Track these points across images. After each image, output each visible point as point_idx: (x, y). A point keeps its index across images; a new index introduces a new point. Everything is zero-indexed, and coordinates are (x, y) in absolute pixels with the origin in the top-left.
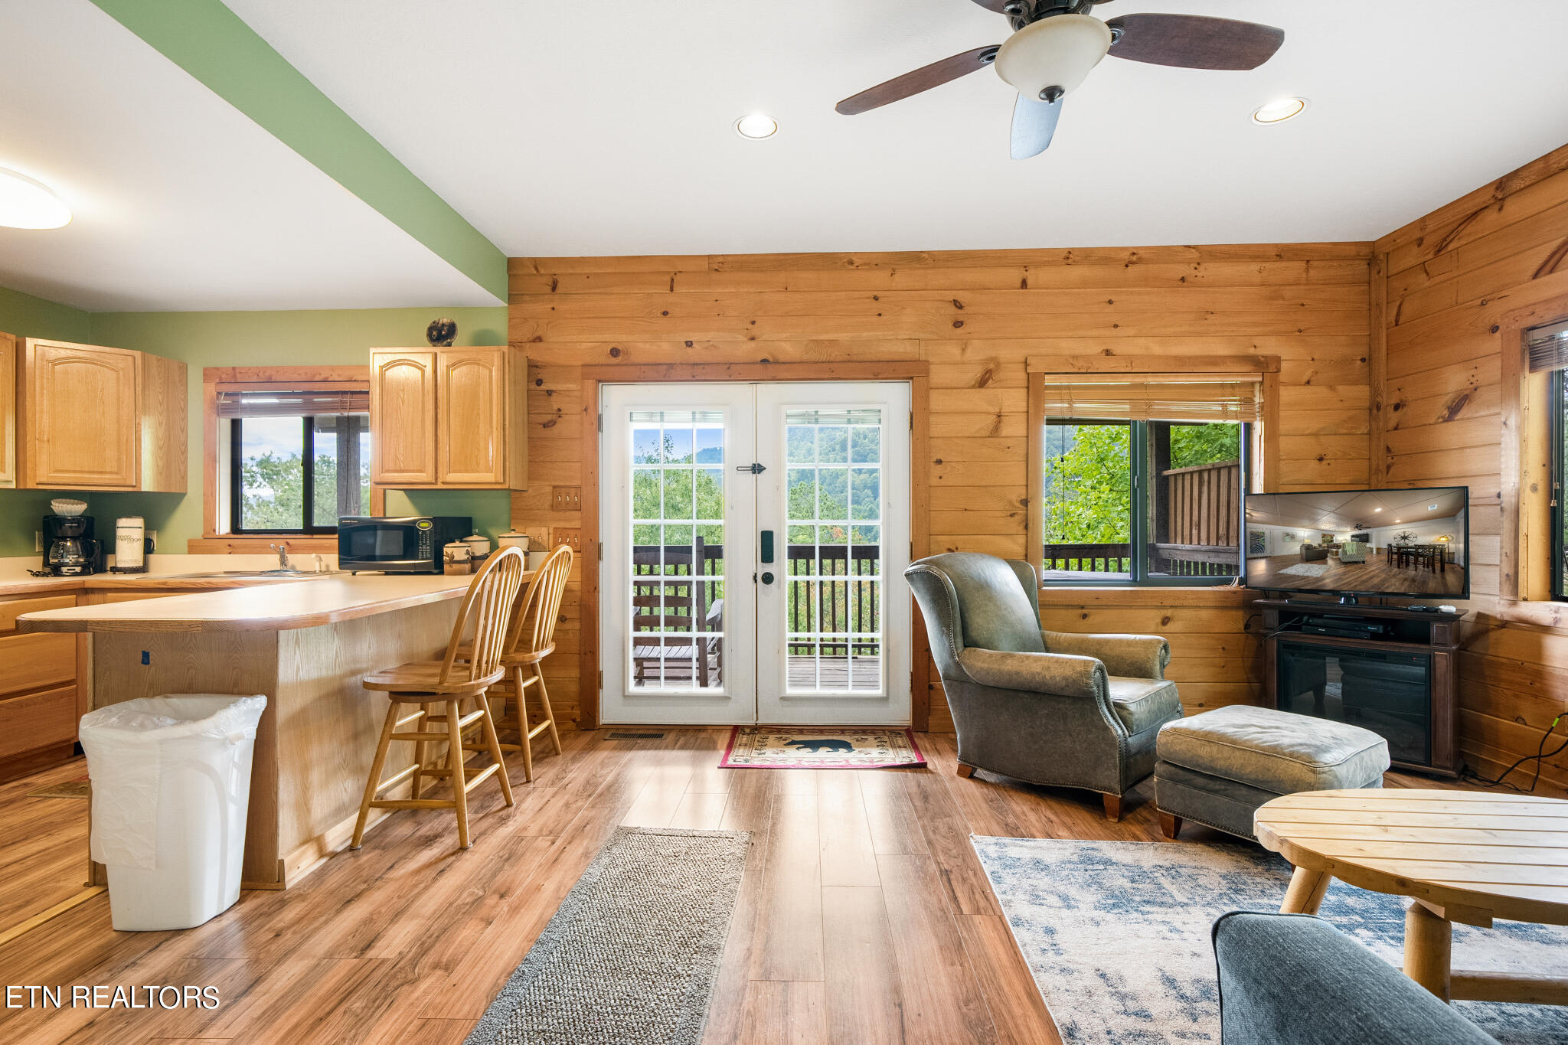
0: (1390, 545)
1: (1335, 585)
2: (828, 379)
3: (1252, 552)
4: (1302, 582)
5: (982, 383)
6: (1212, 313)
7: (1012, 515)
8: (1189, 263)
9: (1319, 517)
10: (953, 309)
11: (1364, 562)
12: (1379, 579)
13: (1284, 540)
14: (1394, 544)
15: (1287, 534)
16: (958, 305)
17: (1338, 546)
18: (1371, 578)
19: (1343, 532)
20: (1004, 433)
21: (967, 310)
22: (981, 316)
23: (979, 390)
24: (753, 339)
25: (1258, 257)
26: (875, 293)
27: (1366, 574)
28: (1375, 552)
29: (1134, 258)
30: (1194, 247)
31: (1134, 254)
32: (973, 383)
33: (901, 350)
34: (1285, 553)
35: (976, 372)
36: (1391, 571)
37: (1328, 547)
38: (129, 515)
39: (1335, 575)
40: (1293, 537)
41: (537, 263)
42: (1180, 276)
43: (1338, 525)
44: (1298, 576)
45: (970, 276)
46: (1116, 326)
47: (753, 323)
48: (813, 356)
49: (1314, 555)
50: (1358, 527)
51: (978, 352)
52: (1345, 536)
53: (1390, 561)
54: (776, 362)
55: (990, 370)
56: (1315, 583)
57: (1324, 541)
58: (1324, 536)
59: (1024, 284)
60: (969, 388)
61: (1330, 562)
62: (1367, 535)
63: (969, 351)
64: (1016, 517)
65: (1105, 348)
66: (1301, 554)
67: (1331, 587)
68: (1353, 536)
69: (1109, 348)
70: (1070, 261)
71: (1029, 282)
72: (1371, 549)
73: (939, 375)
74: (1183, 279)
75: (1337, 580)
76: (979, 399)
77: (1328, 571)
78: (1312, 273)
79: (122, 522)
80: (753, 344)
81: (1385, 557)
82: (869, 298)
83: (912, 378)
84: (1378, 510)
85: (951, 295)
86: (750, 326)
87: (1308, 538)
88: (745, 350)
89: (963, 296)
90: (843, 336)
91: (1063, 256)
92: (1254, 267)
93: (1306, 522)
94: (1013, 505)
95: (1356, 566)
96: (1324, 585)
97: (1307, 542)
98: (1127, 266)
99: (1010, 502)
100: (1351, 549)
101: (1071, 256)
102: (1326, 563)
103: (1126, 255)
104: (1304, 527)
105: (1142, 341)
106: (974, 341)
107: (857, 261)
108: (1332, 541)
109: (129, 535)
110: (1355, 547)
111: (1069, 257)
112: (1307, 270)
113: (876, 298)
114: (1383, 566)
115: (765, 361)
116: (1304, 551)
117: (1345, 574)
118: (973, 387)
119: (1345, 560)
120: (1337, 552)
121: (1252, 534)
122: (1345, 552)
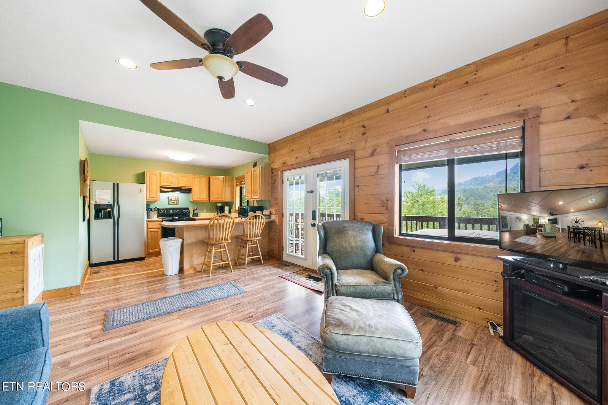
0: (569, 227)
1: (541, 251)
2: (327, 162)
3: (503, 228)
4: (525, 248)
5: (372, 155)
6: (486, 95)
7: (383, 206)
8: (471, 73)
9: (532, 207)
10: (362, 129)
11: (555, 237)
12: (564, 249)
13: (516, 221)
14: (571, 226)
15: (517, 218)
16: (364, 127)
17: (541, 226)
18: (560, 248)
19: (543, 217)
20: (380, 173)
21: (367, 128)
22: (372, 129)
23: (371, 157)
24: (310, 153)
25: (519, 52)
26: (338, 130)
27: (557, 245)
28: (561, 231)
29: (437, 82)
30: (471, 64)
31: (437, 80)
32: (369, 155)
33: (346, 148)
34: (517, 229)
35: (370, 151)
36: (570, 244)
37: (536, 226)
38: (226, 206)
39: (541, 245)
40: (520, 219)
41: (272, 143)
42: (466, 81)
43: (541, 212)
44: (524, 244)
45: (367, 115)
46: (428, 117)
47: (310, 148)
48: (323, 155)
49: (531, 231)
50: (551, 214)
51: (371, 143)
52: (544, 220)
53: (569, 237)
54: (315, 159)
55: (375, 149)
56: (531, 249)
57: (534, 223)
58: (534, 219)
59: (388, 111)
60: (368, 157)
61: (538, 236)
62: (556, 219)
63: (367, 143)
64: (385, 207)
65: (423, 128)
66: (524, 230)
67: (539, 252)
68: (549, 220)
69: (425, 128)
70: (405, 95)
71: (390, 110)
72: (559, 228)
73: (359, 154)
74: (467, 83)
75: (542, 248)
76: (371, 161)
77: (537, 242)
78: (571, 44)
79: (225, 207)
80: (310, 154)
81: (566, 235)
82: (337, 132)
83: (349, 157)
84: (561, 203)
85: (361, 124)
86: (309, 149)
87: (527, 220)
88: (308, 157)
89: (365, 123)
90: (330, 147)
91: (402, 94)
92: (518, 58)
93: (525, 210)
94: (384, 202)
95: (551, 239)
96: (535, 251)
97: (527, 222)
98: (434, 87)
99: (383, 201)
100: (548, 228)
101: (406, 92)
102: (536, 236)
103: (432, 83)
104: (525, 213)
105: (442, 121)
106: (369, 139)
107: (333, 121)
108: (538, 223)
109: (227, 209)
110: (550, 227)
111: (404, 94)
112: (566, 44)
113: (339, 132)
114: (566, 240)
115: (312, 159)
116: (525, 228)
117: (546, 244)
118: (369, 157)
119: (545, 235)
120: (541, 230)
121: (502, 217)
122: (545, 230)
